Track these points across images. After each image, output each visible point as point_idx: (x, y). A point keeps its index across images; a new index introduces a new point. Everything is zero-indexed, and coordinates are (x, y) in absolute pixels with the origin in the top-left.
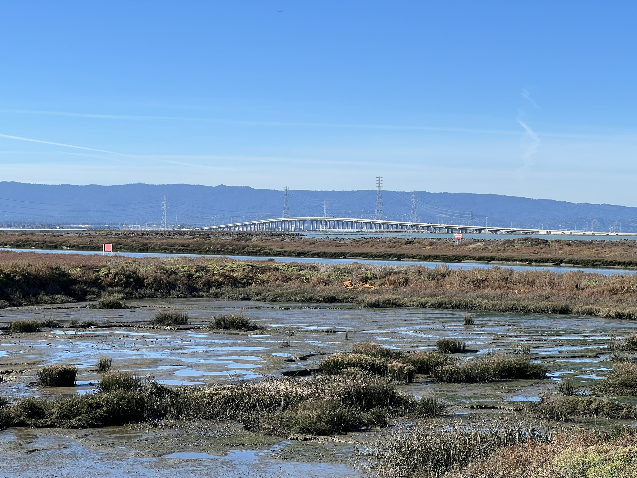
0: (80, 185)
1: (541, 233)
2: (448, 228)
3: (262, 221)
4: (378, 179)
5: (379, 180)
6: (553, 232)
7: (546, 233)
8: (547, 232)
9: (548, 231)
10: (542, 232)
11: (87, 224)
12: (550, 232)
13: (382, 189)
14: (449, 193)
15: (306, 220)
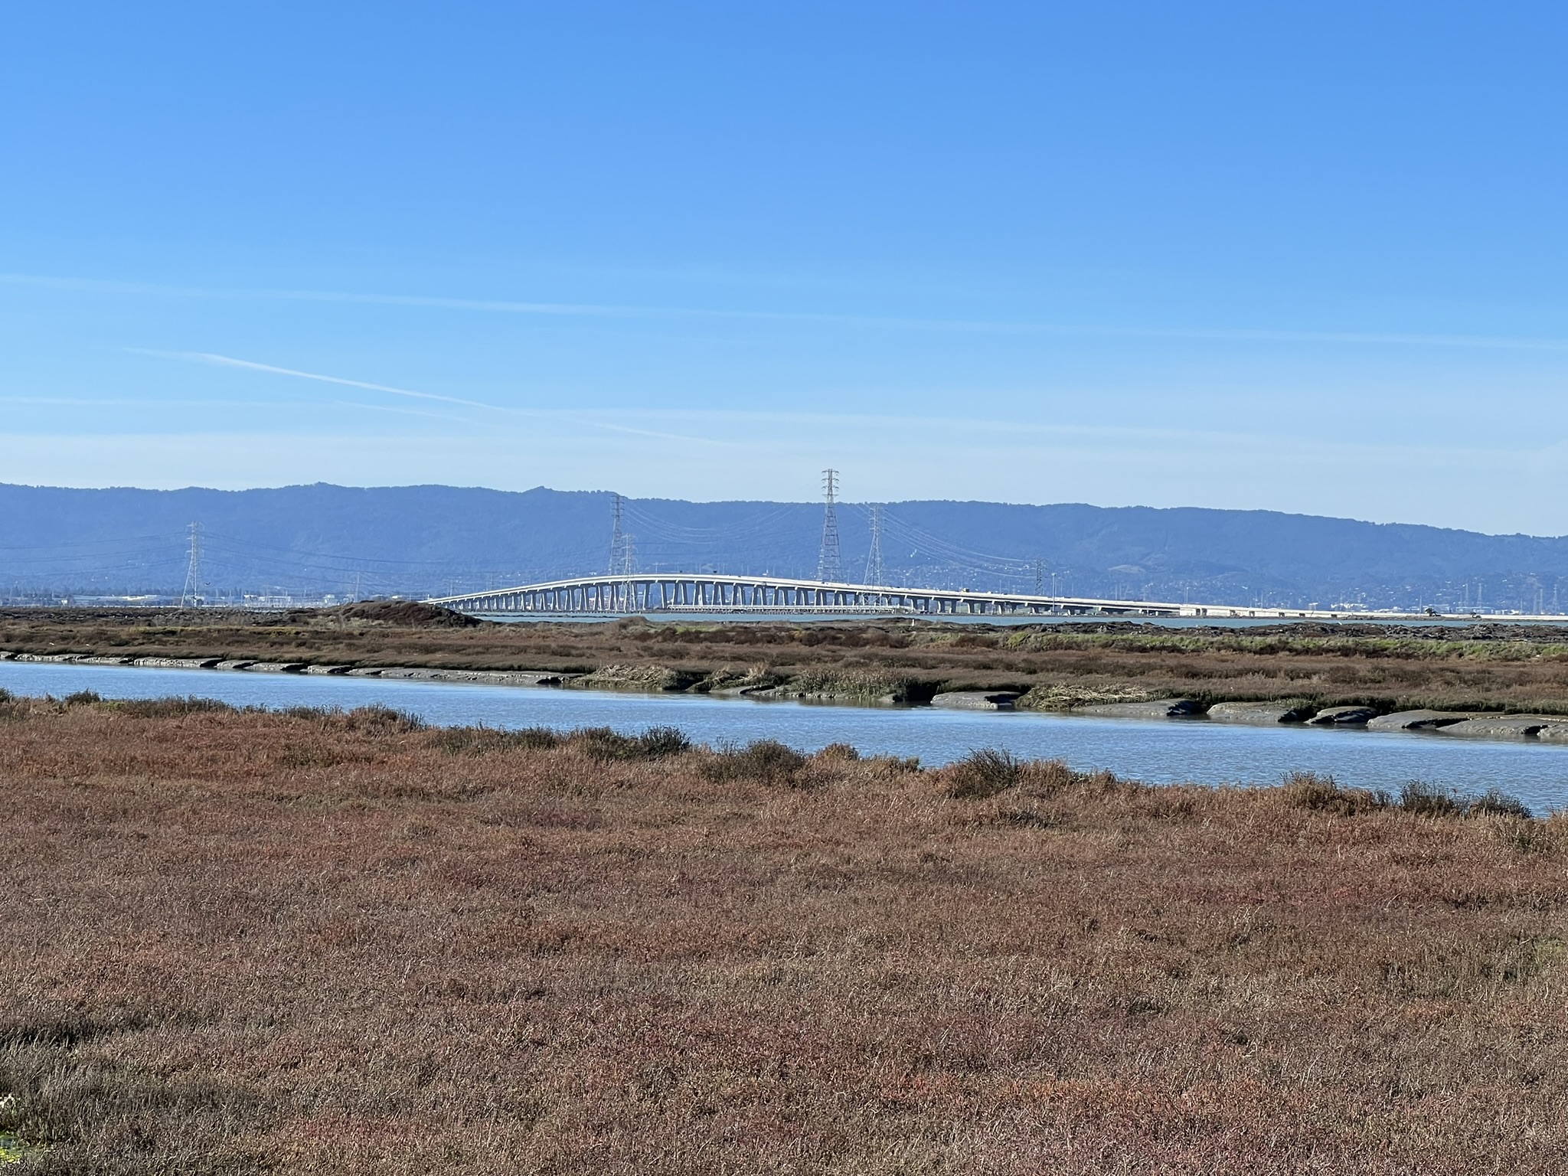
0: (161, 490)
1: (1183, 613)
2: (972, 602)
3: (551, 585)
4: (827, 475)
5: (830, 479)
6: (1212, 611)
7: (1194, 613)
8: (1198, 610)
9: (1200, 607)
10: (1187, 610)
11: (148, 592)
12: (1205, 611)
13: (835, 501)
14: (1151, 509)
15: (653, 582)
